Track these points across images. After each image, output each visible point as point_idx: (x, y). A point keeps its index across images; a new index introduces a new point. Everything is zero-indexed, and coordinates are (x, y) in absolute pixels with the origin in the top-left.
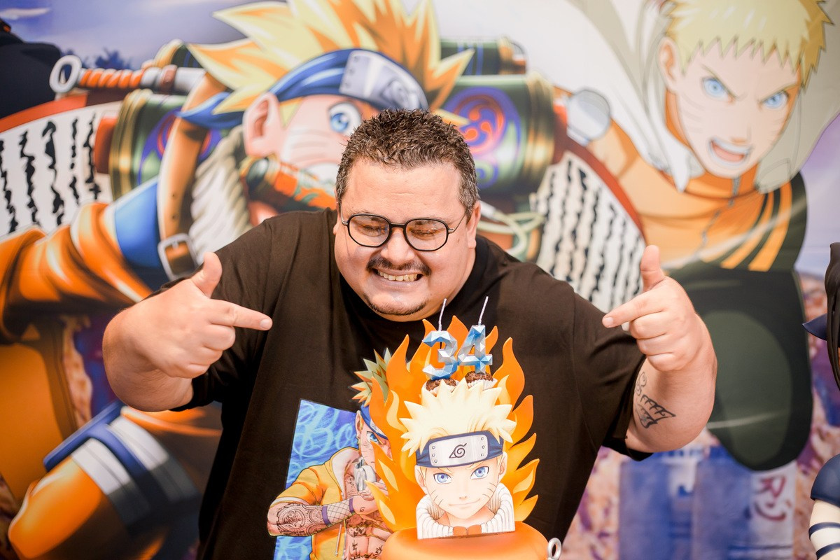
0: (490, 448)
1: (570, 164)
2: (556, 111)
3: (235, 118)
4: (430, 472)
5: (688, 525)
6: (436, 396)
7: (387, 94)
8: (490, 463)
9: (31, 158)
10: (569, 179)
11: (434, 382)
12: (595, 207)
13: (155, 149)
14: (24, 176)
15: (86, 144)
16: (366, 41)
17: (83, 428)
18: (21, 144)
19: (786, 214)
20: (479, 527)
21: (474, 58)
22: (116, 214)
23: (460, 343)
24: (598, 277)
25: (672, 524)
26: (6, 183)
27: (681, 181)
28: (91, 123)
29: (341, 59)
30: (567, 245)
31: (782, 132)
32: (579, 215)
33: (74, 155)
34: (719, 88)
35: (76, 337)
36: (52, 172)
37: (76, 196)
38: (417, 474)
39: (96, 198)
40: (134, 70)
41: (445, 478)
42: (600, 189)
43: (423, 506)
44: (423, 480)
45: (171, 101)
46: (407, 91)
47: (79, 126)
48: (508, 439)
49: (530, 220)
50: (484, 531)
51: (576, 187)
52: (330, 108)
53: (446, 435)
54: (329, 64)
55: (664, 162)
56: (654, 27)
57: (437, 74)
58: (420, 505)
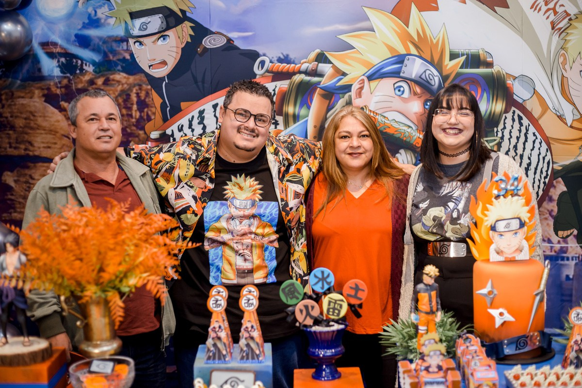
0: (520, 225)
1: (514, 112)
2: (508, 86)
3: (347, 88)
4: (496, 234)
5: (571, 295)
6: (499, 203)
7: (423, 76)
8: (520, 231)
11: (497, 197)
12: (526, 135)
13: (306, 104)
16: (413, 51)
21: (467, 59)
23: (508, 181)
24: (527, 169)
25: (562, 295)
27: (569, 122)
28: (274, 90)
29: (400, 59)
32: (518, 138)
38: (491, 235)
39: (276, 128)
40: (296, 64)
41: (502, 236)
42: (529, 125)
43: (493, 248)
44: (493, 237)
45: (315, 79)
46: (433, 76)
48: (527, 221)
50: (517, 259)
52: (394, 84)
53: (503, 219)
54: (394, 62)
55: (561, 113)
56: (557, 45)
57: (448, 67)
58: (491, 248)
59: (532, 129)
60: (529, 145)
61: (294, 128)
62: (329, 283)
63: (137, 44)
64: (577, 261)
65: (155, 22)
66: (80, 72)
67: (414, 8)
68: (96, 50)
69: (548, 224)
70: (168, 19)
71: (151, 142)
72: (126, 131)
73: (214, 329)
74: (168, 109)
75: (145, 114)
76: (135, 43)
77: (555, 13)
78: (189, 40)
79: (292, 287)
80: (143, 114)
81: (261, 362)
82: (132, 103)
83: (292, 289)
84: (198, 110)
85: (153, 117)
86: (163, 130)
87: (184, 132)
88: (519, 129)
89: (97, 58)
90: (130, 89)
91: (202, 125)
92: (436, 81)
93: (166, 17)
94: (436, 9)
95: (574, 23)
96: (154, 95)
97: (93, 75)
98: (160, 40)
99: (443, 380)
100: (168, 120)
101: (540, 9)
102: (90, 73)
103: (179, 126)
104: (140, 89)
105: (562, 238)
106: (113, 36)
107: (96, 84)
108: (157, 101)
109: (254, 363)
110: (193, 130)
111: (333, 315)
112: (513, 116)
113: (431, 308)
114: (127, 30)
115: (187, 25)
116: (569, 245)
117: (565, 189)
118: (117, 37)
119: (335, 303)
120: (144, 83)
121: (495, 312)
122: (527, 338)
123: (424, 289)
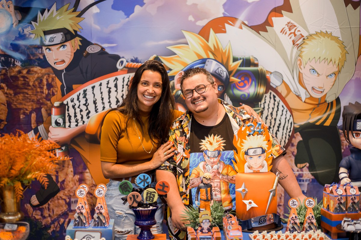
0: (262, 152)
1: (271, 93)
2: (267, 78)
3: (172, 78)
4: (248, 157)
6: (250, 139)
7: (217, 72)
8: (262, 155)
9: (110, 88)
11: (249, 135)
12: (278, 107)
14: (108, 93)
15: (127, 85)
16: (211, 56)
18: (107, 84)
19: (334, 110)
20: (259, 170)
21: (243, 62)
23: (256, 126)
24: (278, 127)
26: (102, 95)
27: (303, 100)
28: (129, 78)
29: (204, 61)
31: (333, 85)
32: (273, 109)
33: (123, 88)
34: (315, 72)
36: (116, 93)
38: (245, 157)
41: (252, 158)
42: (280, 101)
43: (246, 164)
44: (246, 158)
46: (223, 71)
47: (125, 79)
48: (266, 149)
49: (259, 110)
50: (260, 172)
51: (272, 100)
53: (252, 148)
54: (200, 63)
55: (299, 94)
56: (296, 54)
57: (232, 66)
58: (245, 165)
59: (281, 103)
60: (280, 113)
62: (148, 183)
63: (48, 50)
64: (309, 182)
65: (59, 37)
66: (13, 66)
67: (212, 32)
68: (23, 53)
69: (291, 160)
70: (67, 36)
71: (54, 108)
72: (40, 101)
73: (78, 208)
74: (65, 89)
75: (51, 92)
76: (46, 49)
77: (295, 35)
78: (79, 48)
79: (126, 184)
80: (50, 92)
81: (105, 227)
82: (43, 85)
83: (126, 186)
84: (83, 90)
85: (56, 93)
86: (62, 101)
87: (75, 102)
88: (274, 103)
89: (23, 58)
90: (43, 77)
91: (85, 99)
92: (224, 74)
93: (65, 34)
94: (225, 32)
95: (306, 41)
96: (57, 80)
97: (20, 68)
98: (61, 48)
99: (211, 237)
100: (65, 95)
101: (286, 33)
102: (19, 66)
103: (71, 99)
104: (49, 77)
105: (300, 168)
106: (33, 45)
107: (22, 73)
108: (58, 83)
109: (102, 228)
110: (80, 102)
111: (149, 201)
112: (270, 96)
113: (207, 197)
114: (42, 41)
115: (78, 39)
116: (304, 173)
117: (301, 139)
118: (35, 45)
119: (151, 194)
120: (51, 73)
121: (246, 202)
122: (265, 217)
123: (203, 186)
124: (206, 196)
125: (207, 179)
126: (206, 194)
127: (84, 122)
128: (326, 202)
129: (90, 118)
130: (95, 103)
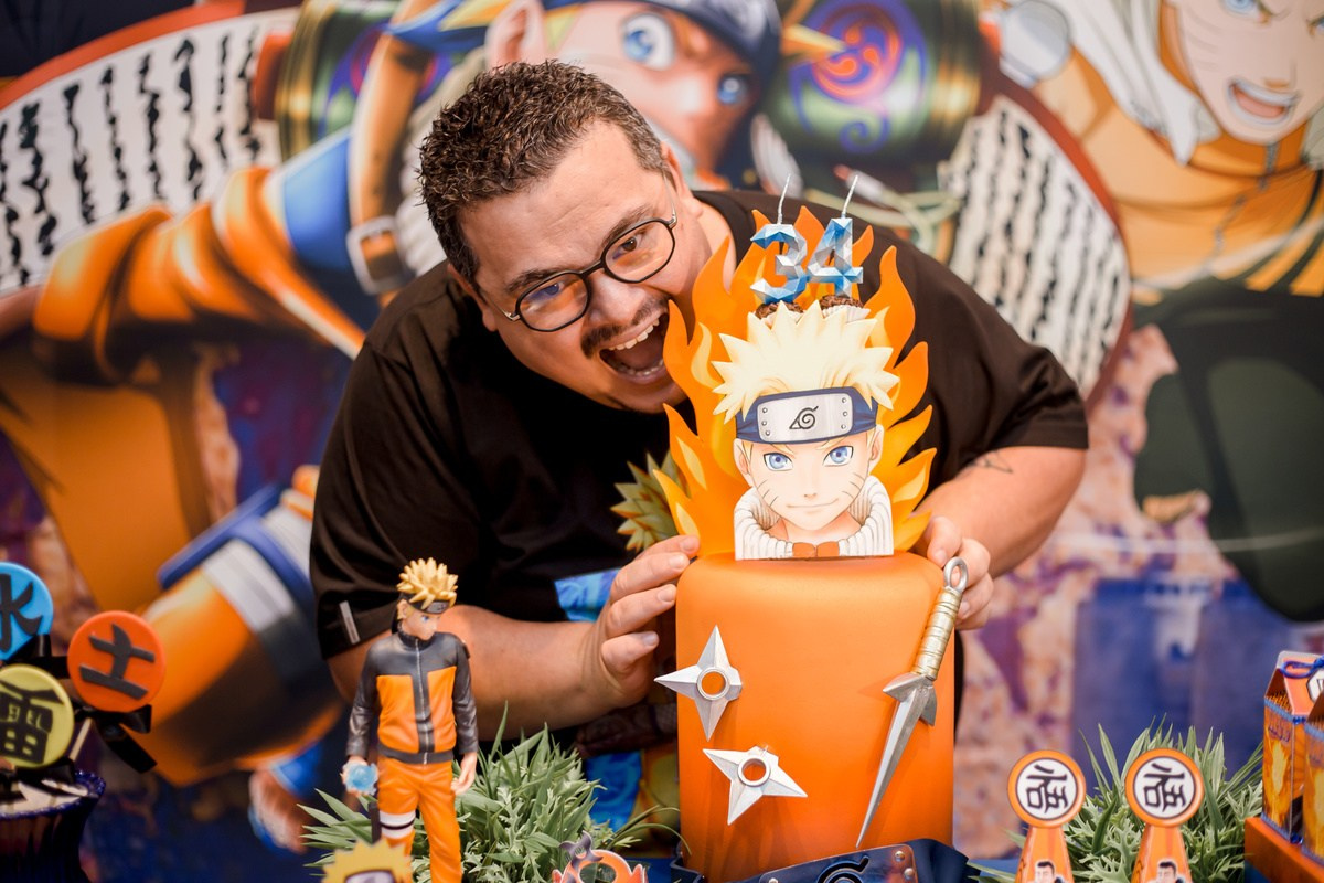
0: (856, 417)
2: (984, 31)
3: (473, 36)
4: (757, 452)
6: (770, 327)
8: (855, 441)
10: (1003, 140)
12: (1043, 187)
13: (348, 83)
14: (143, 123)
15: (242, 75)
17: (224, 522)
18: (139, 73)
20: (835, 545)
22: (286, 184)
23: (812, 244)
24: (1046, 299)
27: (1183, 151)
28: (250, 42)
30: (997, 247)
32: (1017, 199)
33: (222, 92)
34: (1245, 1)
35: (217, 379)
36: (186, 118)
37: (223, 154)
38: (737, 452)
39: (254, 159)
41: (783, 462)
42: (1052, 158)
43: (745, 506)
44: (746, 462)
45: (376, 8)
47: (230, 46)
48: (886, 402)
49: (940, 205)
50: (843, 552)
51: (1013, 154)
52: (626, 20)
53: (785, 390)
55: (1157, 116)
58: (740, 504)
59: (1063, 170)
60: (1053, 221)
61: (312, 159)
62: (30, 626)
64: (1208, 598)
88: (1021, 168)
91: (29, 155)
105: (1161, 521)
111: (18, 754)
112: (1001, 129)
116: (1182, 547)
117: (1170, 365)
119: (25, 706)
121: (730, 760)
122: (860, 868)
123: (400, 656)
124: (413, 727)
125: (418, 605)
126: (412, 716)
127: (25, 275)
128: (1286, 779)
129: (55, 256)
130: (80, 172)
